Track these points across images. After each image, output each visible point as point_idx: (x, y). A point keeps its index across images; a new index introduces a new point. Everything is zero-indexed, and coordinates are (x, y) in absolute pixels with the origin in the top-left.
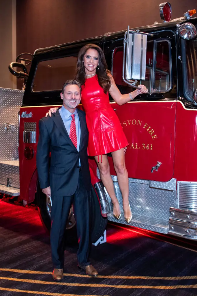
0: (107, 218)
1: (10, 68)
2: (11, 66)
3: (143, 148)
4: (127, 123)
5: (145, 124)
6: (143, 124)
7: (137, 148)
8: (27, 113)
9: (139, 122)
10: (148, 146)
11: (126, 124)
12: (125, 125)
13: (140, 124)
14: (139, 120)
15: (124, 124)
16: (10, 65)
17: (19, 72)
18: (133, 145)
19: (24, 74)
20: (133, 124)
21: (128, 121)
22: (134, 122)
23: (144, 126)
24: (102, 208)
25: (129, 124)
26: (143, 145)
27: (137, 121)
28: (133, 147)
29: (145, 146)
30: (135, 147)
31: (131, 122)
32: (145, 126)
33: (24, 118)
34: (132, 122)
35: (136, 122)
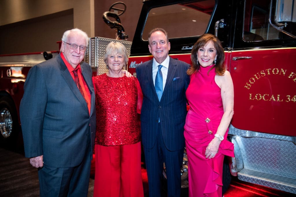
0: (237, 176)
1: (104, 18)
2: (105, 16)
3: (288, 100)
4: (266, 73)
5: (290, 74)
6: (288, 74)
7: (280, 100)
8: (136, 63)
9: (283, 71)
10: (294, 99)
11: (264, 73)
12: (263, 75)
13: (284, 73)
14: (282, 69)
15: (262, 73)
16: (104, 14)
17: (114, 22)
18: (273, 97)
19: (118, 24)
20: (274, 73)
21: (267, 70)
22: (275, 71)
23: (289, 76)
24: (232, 166)
25: (269, 73)
26: (288, 97)
27: (280, 70)
28: (274, 100)
29: (291, 98)
30: (277, 98)
31: (271, 71)
32: (291, 75)
33: (134, 68)
34: (273, 71)
35: (278, 71)
